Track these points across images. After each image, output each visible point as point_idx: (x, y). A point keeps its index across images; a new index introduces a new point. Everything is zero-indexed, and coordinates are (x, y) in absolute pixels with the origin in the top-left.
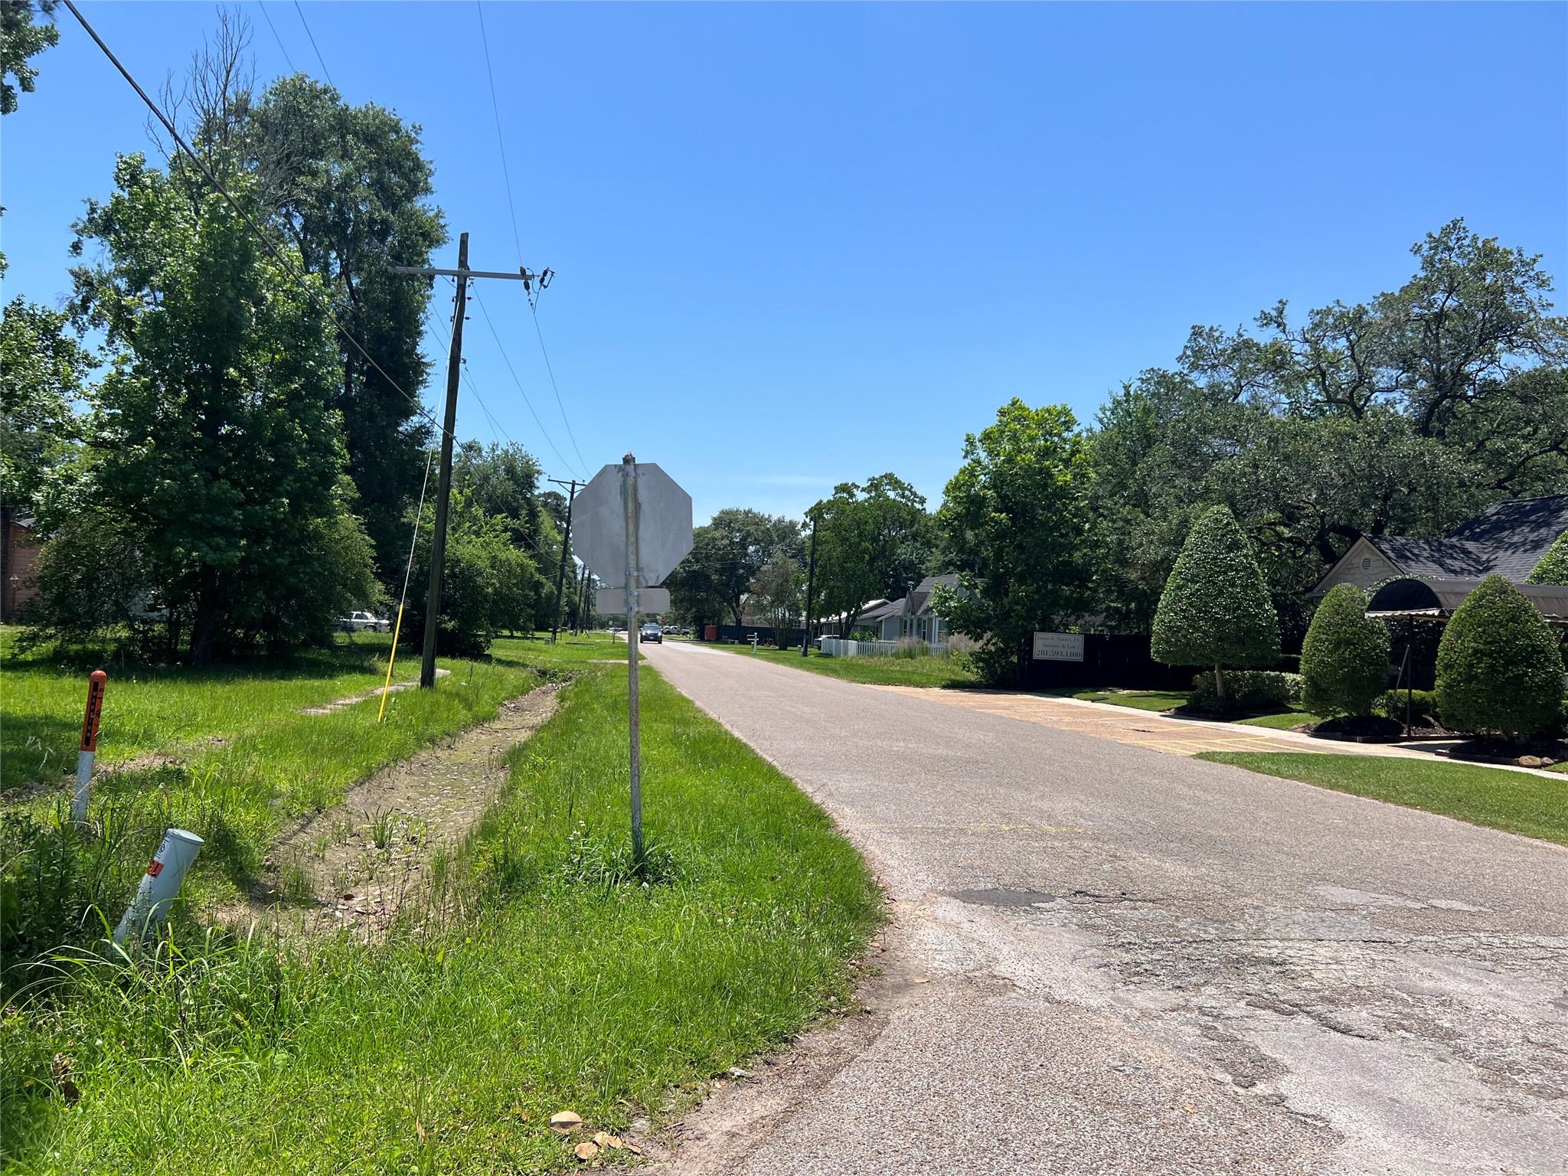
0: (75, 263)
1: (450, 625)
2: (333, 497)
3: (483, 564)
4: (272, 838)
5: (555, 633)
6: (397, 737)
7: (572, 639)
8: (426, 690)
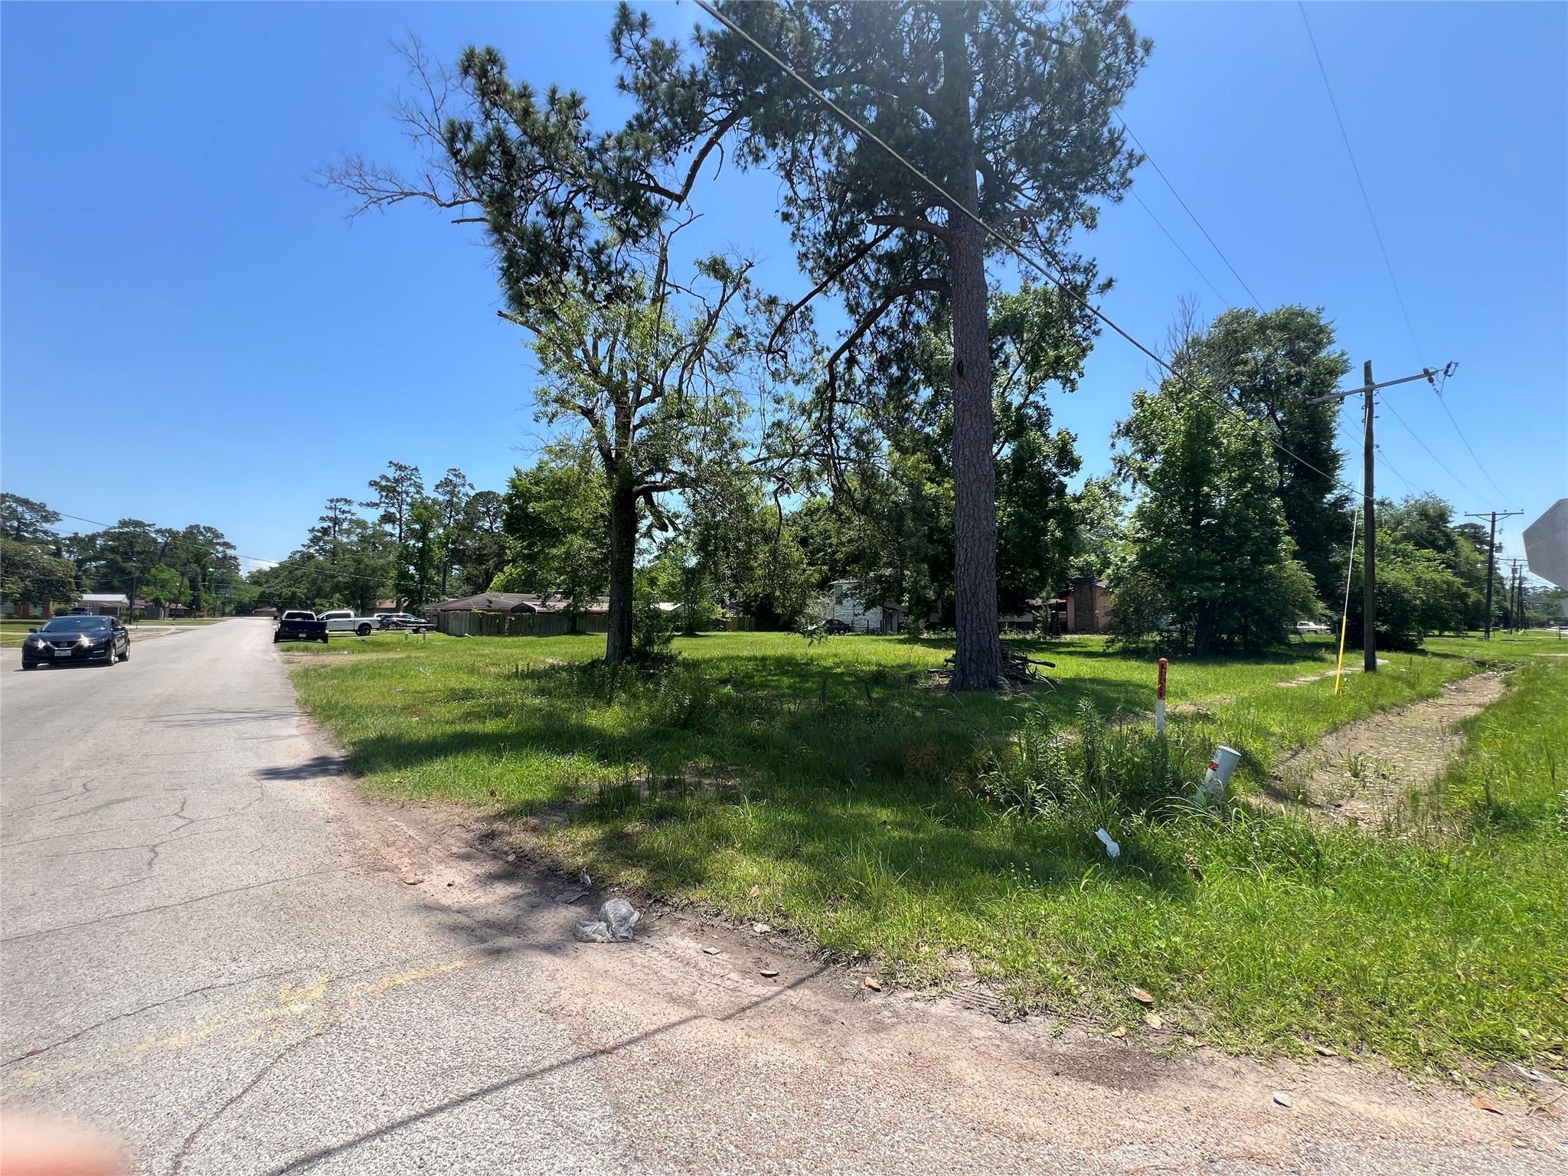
1: (1384, 628)
2: (1280, 551)
3: (1408, 584)
4: (1273, 759)
5: (1487, 632)
6: (1352, 704)
7: (1505, 637)
8: (1370, 673)
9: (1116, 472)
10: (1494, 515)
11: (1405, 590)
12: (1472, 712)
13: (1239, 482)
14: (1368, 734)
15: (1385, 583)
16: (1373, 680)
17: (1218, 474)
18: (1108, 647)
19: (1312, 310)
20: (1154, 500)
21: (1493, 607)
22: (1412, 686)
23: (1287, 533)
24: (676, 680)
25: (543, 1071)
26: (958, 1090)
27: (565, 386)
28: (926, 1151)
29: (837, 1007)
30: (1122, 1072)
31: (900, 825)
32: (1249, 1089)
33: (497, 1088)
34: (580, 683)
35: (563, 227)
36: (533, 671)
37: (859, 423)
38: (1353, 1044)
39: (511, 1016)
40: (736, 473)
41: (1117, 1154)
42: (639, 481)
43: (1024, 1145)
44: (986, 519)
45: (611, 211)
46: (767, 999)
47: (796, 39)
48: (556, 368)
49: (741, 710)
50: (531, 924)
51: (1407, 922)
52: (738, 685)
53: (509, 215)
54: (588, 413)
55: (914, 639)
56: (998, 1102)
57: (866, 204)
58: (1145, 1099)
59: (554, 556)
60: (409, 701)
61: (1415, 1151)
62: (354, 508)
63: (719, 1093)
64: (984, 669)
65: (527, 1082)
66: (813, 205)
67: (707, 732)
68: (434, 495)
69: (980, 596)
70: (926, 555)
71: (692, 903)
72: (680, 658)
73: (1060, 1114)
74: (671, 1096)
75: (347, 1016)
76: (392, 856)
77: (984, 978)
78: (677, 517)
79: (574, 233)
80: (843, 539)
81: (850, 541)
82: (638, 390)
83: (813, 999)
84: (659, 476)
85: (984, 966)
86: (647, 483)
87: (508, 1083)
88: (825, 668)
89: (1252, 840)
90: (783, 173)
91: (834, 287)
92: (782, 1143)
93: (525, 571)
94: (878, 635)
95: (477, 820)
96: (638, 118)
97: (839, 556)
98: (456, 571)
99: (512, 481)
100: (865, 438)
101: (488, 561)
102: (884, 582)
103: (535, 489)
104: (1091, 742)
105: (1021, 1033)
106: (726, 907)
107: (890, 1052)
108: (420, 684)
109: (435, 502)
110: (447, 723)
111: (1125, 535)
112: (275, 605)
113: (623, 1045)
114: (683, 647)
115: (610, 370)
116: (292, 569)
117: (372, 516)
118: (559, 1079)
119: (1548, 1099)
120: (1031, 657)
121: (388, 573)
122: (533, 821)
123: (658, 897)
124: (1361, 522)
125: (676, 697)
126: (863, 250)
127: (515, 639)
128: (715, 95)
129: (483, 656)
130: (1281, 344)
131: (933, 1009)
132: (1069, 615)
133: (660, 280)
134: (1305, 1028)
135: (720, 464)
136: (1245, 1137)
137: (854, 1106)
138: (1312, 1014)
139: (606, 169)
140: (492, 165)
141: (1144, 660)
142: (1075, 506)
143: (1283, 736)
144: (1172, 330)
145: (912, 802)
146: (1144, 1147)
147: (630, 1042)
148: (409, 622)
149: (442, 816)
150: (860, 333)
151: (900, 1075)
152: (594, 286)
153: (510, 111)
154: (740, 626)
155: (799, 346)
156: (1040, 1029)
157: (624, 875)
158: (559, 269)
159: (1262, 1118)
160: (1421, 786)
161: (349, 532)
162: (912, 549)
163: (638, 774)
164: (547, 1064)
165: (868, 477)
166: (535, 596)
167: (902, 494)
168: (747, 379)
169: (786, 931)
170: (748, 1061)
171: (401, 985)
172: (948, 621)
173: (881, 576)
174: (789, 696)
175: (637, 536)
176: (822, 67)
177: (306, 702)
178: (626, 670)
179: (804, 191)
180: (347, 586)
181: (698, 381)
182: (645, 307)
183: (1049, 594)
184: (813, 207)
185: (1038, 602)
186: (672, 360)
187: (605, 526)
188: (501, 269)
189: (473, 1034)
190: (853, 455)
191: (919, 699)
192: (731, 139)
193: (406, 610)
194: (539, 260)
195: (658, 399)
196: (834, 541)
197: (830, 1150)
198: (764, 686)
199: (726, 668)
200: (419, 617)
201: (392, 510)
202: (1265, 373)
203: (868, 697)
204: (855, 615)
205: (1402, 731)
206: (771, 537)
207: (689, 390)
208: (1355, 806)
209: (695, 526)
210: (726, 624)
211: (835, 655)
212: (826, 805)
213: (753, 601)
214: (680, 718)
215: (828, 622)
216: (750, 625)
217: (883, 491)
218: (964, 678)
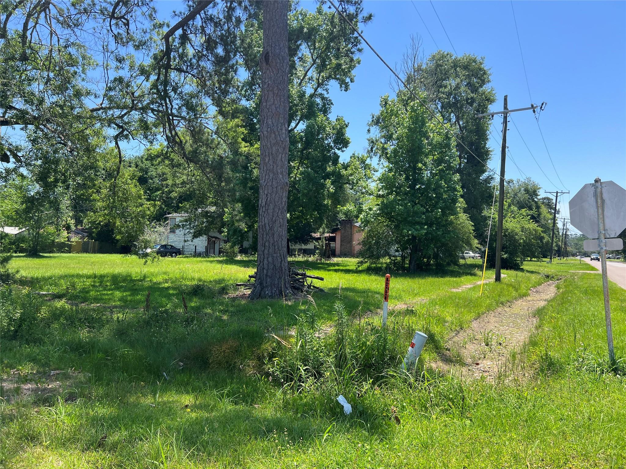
0: (368, 136)
1: (505, 256)
2: (457, 208)
3: (518, 230)
4: (446, 337)
5: (551, 259)
6: (488, 301)
7: (559, 261)
8: (498, 283)
9: (370, 149)
10: (557, 193)
11: (517, 234)
12: (542, 304)
13: (438, 162)
14: (494, 319)
15: (507, 229)
16: (499, 286)
17: (427, 156)
18: (359, 266)
19: (479, 59)
20: (390, 170)
21: (554, 244)
22: (516, 290)
23: (462, 196)
31: (195, 408)
37: (189, 89)
40: (78, 118)
44: (282, 173)
49: (71, 320)
51: (505, 436)
52: (72, 299)
55: (231, 261)
64: (276, 282)
67: (38, 341)
69: (275, 229)
70: (240, 198)
72: (18, 276)
78: (18, 149)
80: (177, 182)
81: (183, 183)
89: (430, 393)
94: (203, 257)
97: (174, 195)
100: (194, 101)
102: (210, 217)
104: (341, 333)
111: (372, 192)
114: (23, 266)
120: (308, 273)
124: (498, 193)
130: (464, 77)
132: (337, 245)
135: (61, 107)
141: (379, 275)
142: (344, 172)
143: (452, 323)
144: (405, 58)
145: (211, 388)
150: (192, 16)
154: (85, 249)
155: (140, 18)
160: (517, 349)
162: (229, 191)
165: (196, 133)
167: (223, 150)
168: (91, 37)
172: (254, 248)
173: (207, 212)
174: (121, 307)
183: (324, 229)
185: (317, 235)
186: (16, 6)
190: (184, 114)
191: (227, 306)
196: (170, 182)
198: (96, 300)
199: (64, 285)
202: (455, 94)
203: (186, 307)
204: (185, 241)
205: (510, 316)
206: (111, 175)
207: (33, 37)
208: (485, 364)
209: (36, 159)
210: (70, 246)
211: (165, 273)
212: (139, 397)
213: (96, 228)
214: (9, 330)
215: (162, 246)
216: (94, 247)
217: (208, 144)
218: (262, 289)
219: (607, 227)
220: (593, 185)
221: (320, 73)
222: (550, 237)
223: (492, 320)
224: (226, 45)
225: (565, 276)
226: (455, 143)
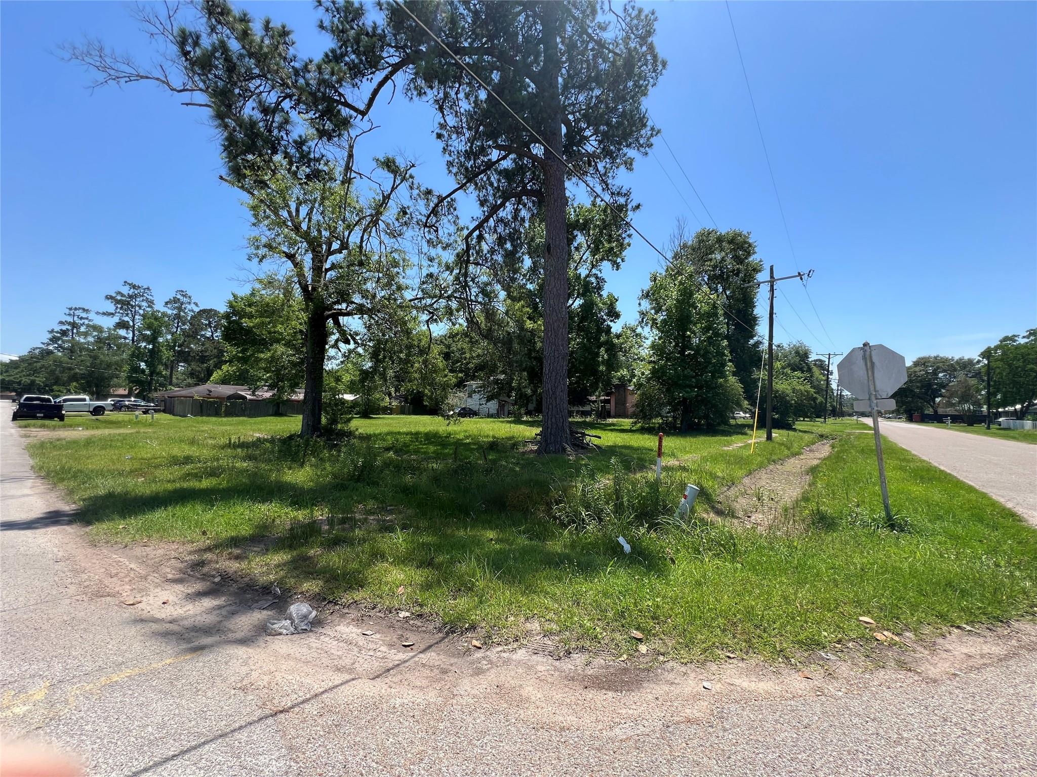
0: (639, 309)
1: (776, 416)
2: (726, 371)
3: (789, 391)
4: (718, 491)
5: (825, 419)
6: (759, 459)
7: (834, 421)
8: (769, 442)
9: (641, 320)
10: (829, 355)
11: (788, 396)
12: (816, 462)
13: (706, 330)
14: (766, 476)
15: (778, 391)
16: (770, 445)
17: (695, 324)
18: (633, 426)
19: (745, 233)
20: (660, 338)
21: (828, 405)
22: (789, 449)
23: (730, 361)
24: (352, 448)
25: (234, 731)
26: (525, 705)
27: (273, 236)
28: (503, 746)
29: (452, 662)
30: (623, 681)
31: (498, 541)
32: (691, 682)
33: (194, 748)
34: (280, 451)
35: (273, 121)
36: (243, 442)
37: (484, 279)
38: (745, 650)
39: (209, 694)
40: (400, 306)
41: (617, 731)
42: (330, 308)
43: (564, 734)
44: (562, 345)
45: (311, 115)
46: (407, 661)
47: (447, 18)
48: (266, 222)
49: (398, 468)
50: (231, 627)
51: (776, 579)
52: (398, 452)
53: (229, 107)
54: (291, 257)
55: (518, 421)
56: (550, 709)
57: (492, 135)
58: (635, 696)
59: (261, 359)
60: (136, 465)
61: (770, 705)
62: (92, 316)
63: (367, 729)
64: (559, 440)
65: (220, 740)
66: (458, 131)
67: (376, 484)
68: (163, 309)
69: (558, 393)
70: (526, 367)
71: (355, 602)
72: (357, 433)
73: (586, 712)
74: (332, 736)
75: (67, 710)
76: (114, 585)
77: (547, 634)
78: (357, 334)
79: (282, 127)
80: (474, 355)
81: (478, 356)
82: (330, 245)
83: (437, 658)
84: (344, 306)
85: (547, 626)
86: (335, 309)
87: (204, 743)
88: (459, 439)
89: (702, 538)
90: (437, 107)
91: (471, 187)
92: (409, 755)
93: (239, 369)
94: (495, 418)
95: (190, 553)
96: (333, 51)
97: (471, 366)
98: (181, 367)
99: (230, 302)
100: (489, 288)
101: (209, 360)
102: (499, 383)
103: (248, 309)
104: (619, 485)
105: (567, 665)
106: (380, 602)
107: (485, 687)
108: (147, 453)
109: (164, 314)
110: (169, 481)
111: (644, 358)
112: (15, 390)
113: (297, 705)
114: (360, 425)
115: (309, 228)
116: (30, 362)
117: (108, 323)
118: (246, 735)
119: (834, 668)
120: (587, 432)
121: (121, 367)
122: (237, 551)
123: (331, 599)
124: (767, 356)
125: (352, 461)
126: (490, 165)
127: (230, 419)
128: (390, 45)
129: (203, 431)
130: (730, 251)
131: (514, 657)
132: (612, 407)
133: (348, 168)
134: (722, 644)
135: (389, 299)
136: (687, 711)
137: (459, 724)
138: (726, 636)
139: (308, 84)
140: (216, 67)
141: (652, 434)
142: (616, 341)
143: (724, 478)
144: (672, 238)
145: (510, 526)
146: (632, 724)
147: (303, 702)
148: (140, 406)
149: (161, 552)
150: (486, 220)
151: (490, 700)
152: (297, 167)
153: (233, 29)
154: (402, 411)
155: (447, 225)
156: (578, 662)
157: (306, 586)
158: (269, 152)
159: (696, 697)
160: (789, 505)
161: (86, 334)
162: (517, 362)
163: (321, 514)
164: (237, 725)
165: (490, 314)
166: (246, 387)
167: (512, 327)
168: (410, 244)
169: (421, 615)
170: (388, 704)
171: (116, 682)
172: (539, 410)
173: (498, 380)
174: (433, 458)
175: (327, 347)
176: (466, 40)
177: (41, 468)
178: (316, 441)
179: (451, 121)
180: (83, 376)
181: (374, 242)
182: (336, 186)
183: (600, 393)
184: (458, 133)
185: (593, 398)
186: (356, 225)
187: (302, 339)
188: (224, 145)
189: (177, 711)
190: (480, 300)
191: (518, 459)
192: (402, 78)
193: (137, 396)
194: (254, 143)
195: (345, 252)
196: (468, 355)
197: (441, 755)
198: (417, 452)
199: (390, 440)
200: (148, 401)
201: (126, 319)
202: (721, 267)
203: (485, 458)
204: (480, 405)
205: (783, 473)
206: (424, 351)
207: (367, 247)
208: (757, 517)
209: (370, 341)
210: (391, 409)
211: (466, 431)
212: (453, 530)
213: (411, 395)
214: (354, 475)
215: (463, 409)
216: (409, 410)
217: (500, 324)
218: (547, 445)
219: (877, 389)
220: (861, 349)
221: (594, 256)
222: (823, 397)
223: (764, 476)
224: (512, 241)
225: (840, 436)
226: (722, 312)
